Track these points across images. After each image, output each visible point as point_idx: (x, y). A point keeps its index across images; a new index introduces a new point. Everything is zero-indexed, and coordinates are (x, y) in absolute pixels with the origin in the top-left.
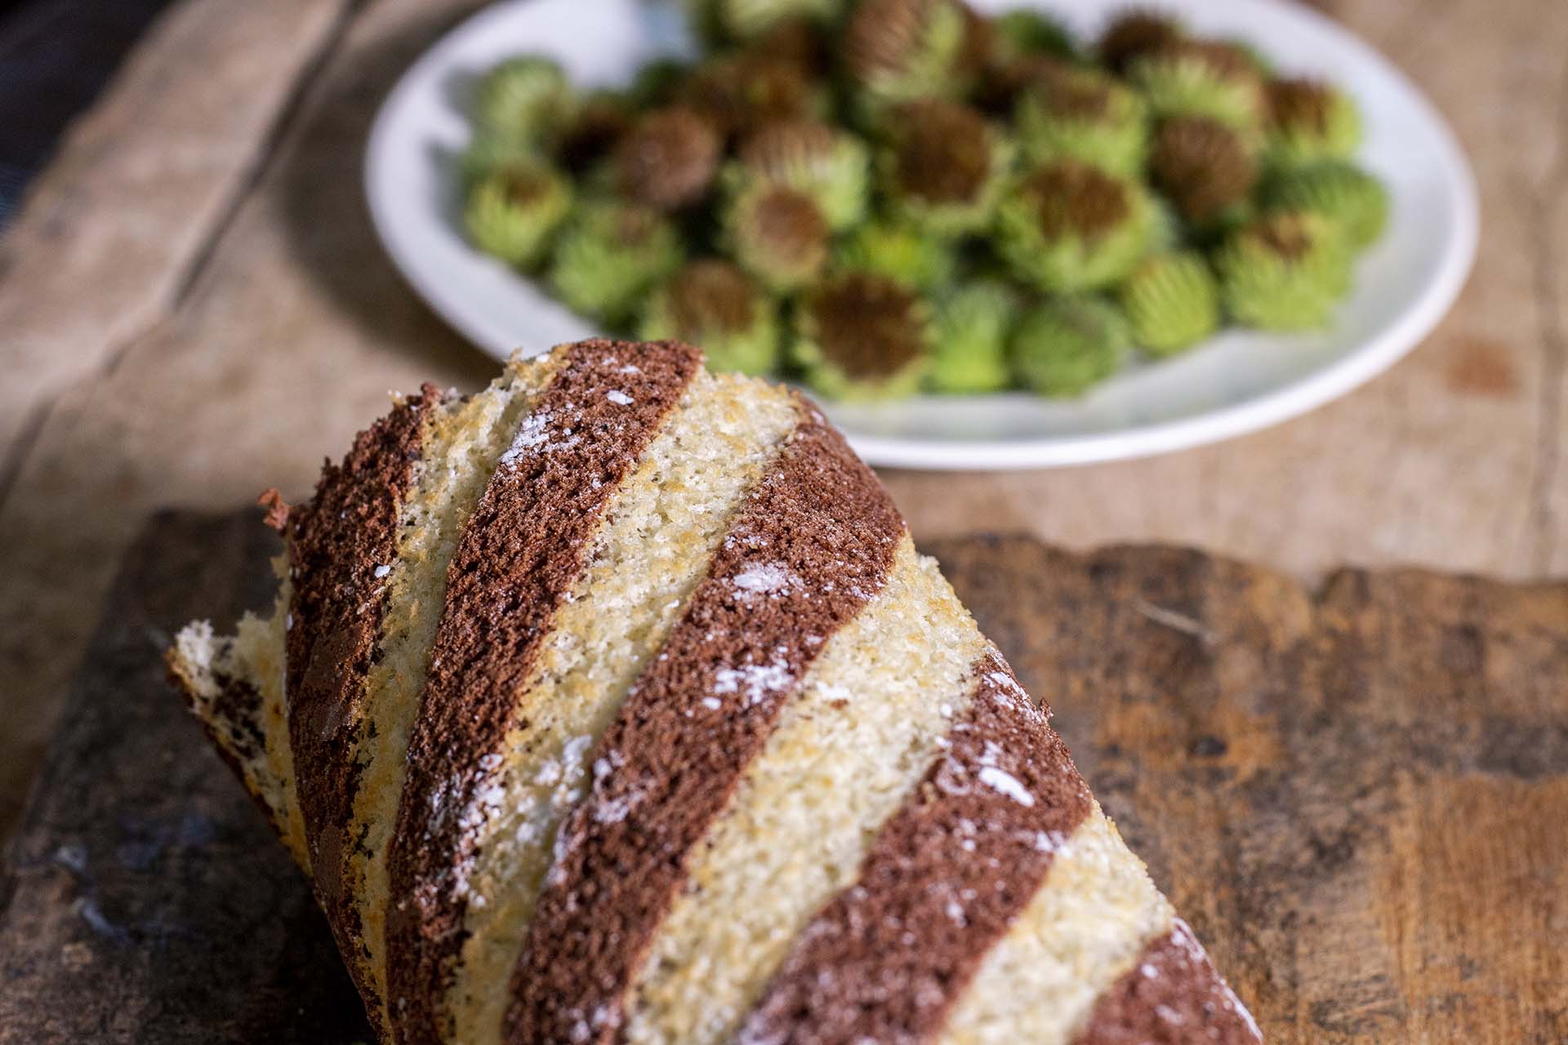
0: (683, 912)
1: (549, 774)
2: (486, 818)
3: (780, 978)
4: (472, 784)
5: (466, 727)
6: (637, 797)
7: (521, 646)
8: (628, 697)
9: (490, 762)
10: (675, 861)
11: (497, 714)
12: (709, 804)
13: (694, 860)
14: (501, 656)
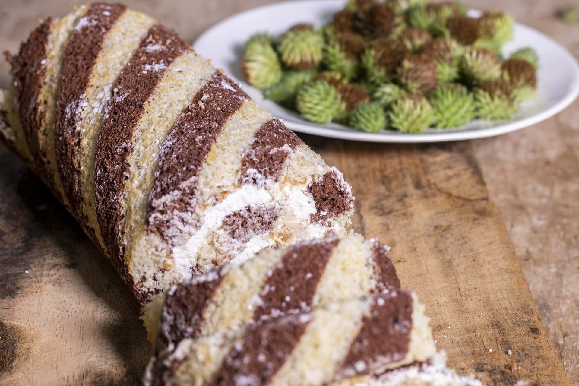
0: (144, 117)
1: (100, 95)
2: (83, 110)
3: (174, 127)
4: (78, 103)
5: (74, 90)
6: (127, 94)
7: (87, 69)
8: (121, 74)
9: (83, 96)
10: (141, 107)
11: (83, 85)
12: (148, 93)
13: (146, 105)
14: (82, 71)
